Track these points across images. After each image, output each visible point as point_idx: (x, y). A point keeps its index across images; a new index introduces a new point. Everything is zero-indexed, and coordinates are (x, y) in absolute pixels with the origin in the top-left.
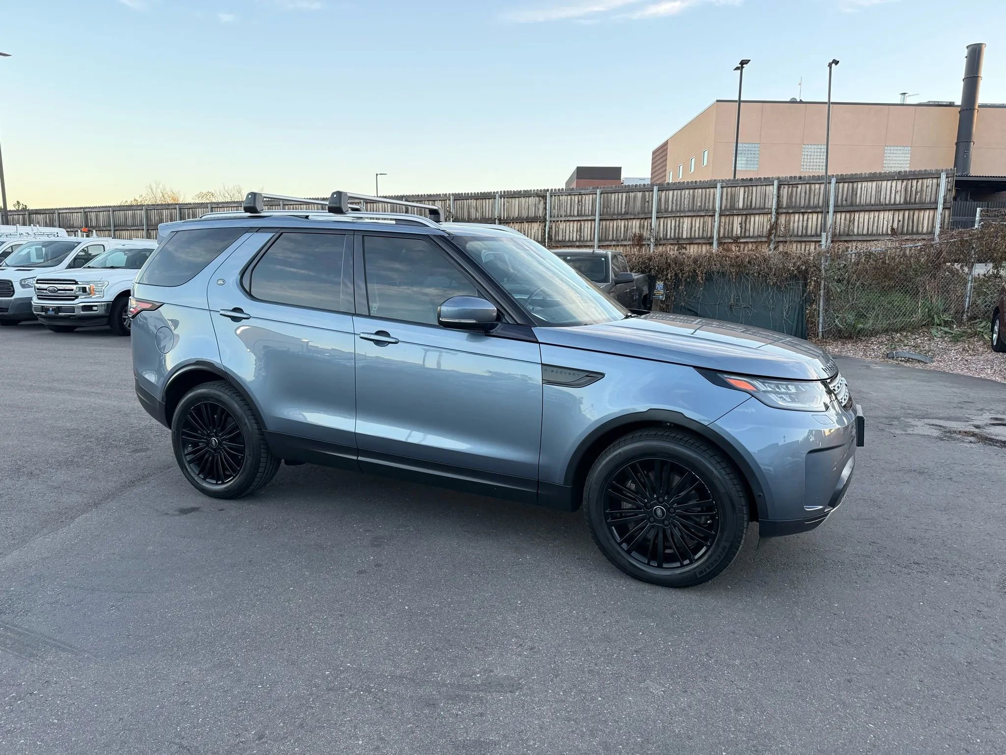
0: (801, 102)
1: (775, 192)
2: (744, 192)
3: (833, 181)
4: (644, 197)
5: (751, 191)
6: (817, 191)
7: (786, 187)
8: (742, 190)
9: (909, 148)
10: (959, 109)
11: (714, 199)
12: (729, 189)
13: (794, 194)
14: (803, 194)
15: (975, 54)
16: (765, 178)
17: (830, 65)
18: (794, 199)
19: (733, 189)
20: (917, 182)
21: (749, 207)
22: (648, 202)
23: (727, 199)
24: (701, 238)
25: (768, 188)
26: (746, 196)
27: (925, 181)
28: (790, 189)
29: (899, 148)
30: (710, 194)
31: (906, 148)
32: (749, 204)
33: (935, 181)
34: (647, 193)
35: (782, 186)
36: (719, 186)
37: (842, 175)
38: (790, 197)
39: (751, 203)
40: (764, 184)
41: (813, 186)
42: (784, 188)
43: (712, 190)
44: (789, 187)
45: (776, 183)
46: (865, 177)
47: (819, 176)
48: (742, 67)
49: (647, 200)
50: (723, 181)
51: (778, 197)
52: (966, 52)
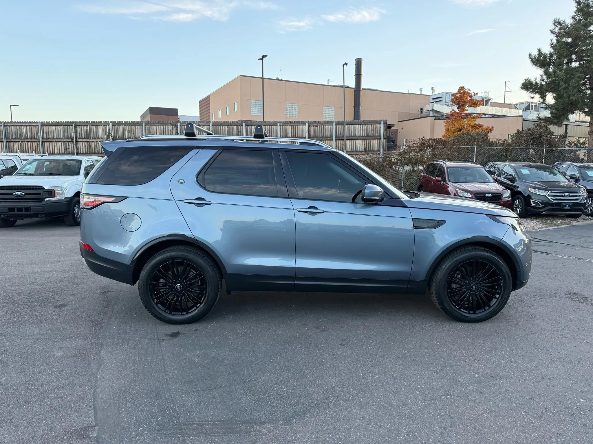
0: (282, 80)
1: (307, 129)
2: (292, 129)
3: (334, 124)
4: (237, 129)
5: (295, 128)
6: (327, 129)
7: (312, 126)
8: (290, 127)
9: (334, 108)
10: (354, 90)
11: (276, 132)
12: (284, 126)
13: (316, 130)
14: (320, 130)
15: (359, 63)
16: (301, 121)
17: (343, 65)
18: (316, 133)
19: (286, 126)
20: (371, 126)
21: (295, 136)
22: (240, 131)
23: (283, 132)
25: (303, 126)
26: (293, 130)
27: (375, 125)
28: (314, 128)
29: (329, 108)
30: (274, 129)
31: (332, 108)
32: (294, 135)
33: (379, 125)
34: (239, 127)
35: (310, 126)
36: (278, 124)
37: (338, 121)
38: (314, 132)
39: (295, 134)
40: (302, 124)
41: (325, 126)
42: (311, 127)
43: (275, 127)
44: (313, 127)
45: (307, 124)
46: (348, 123)
47: (327, 121)
48: (263, 59)
49: (240, 130)
50: (280, 122)
51: (309, 131)
52: (355, 62)
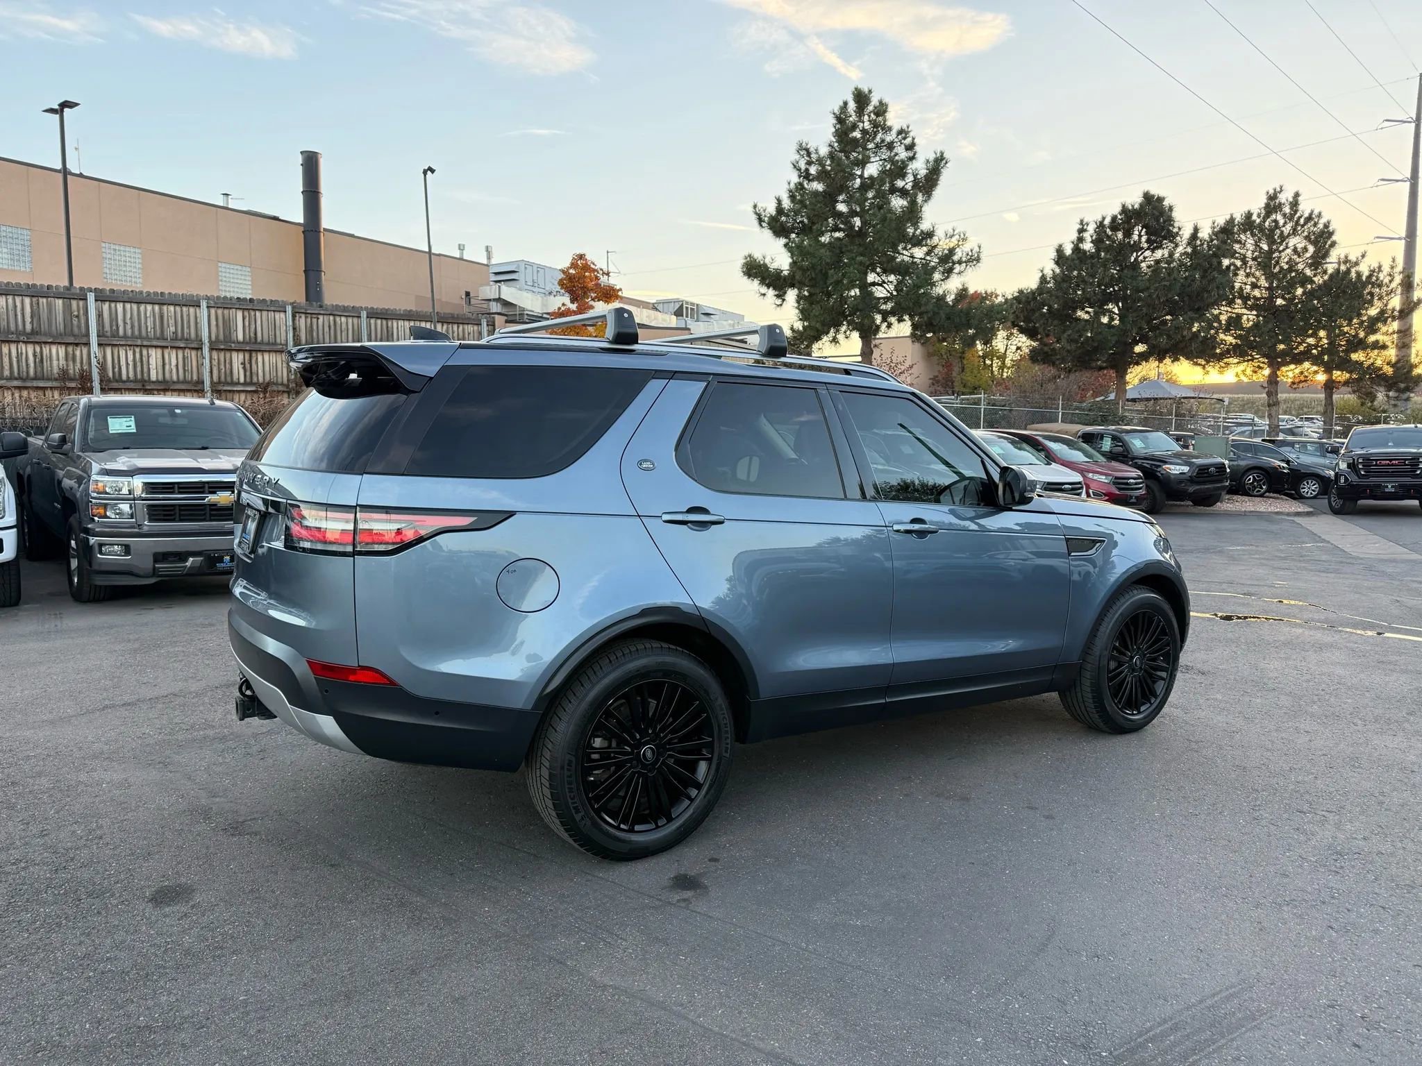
1: (290, 323)
2: (244, 318)
3: (364, 314)
4: (68, 309)
5: (253, 318)
6: (344, 326)
7: (303, 316)
8: (240, 314)
9: (249, 270)
10: (302, 229)
11: (196, 323)
12: (220, 311)
13: (315, 327)
14: (326, 329)
15: (311, 164)
16: (272, 301)
18: (315, 334)
19: (226, 312)
20: (458, 327)
21: (253, 340)
22: (77, 317)
23: (217, 325)
24: (183, 382)
25: (277, 315)
26: (247, 324)
27: (466, 326)
28: (309, 320)
29: (236, 267)
30: (189, 315)
31: (244, 268)
32: (252, 335)
33: (476, 328)
34: (74, 303)
35: (297, 315)
36: (204, 304)
37: (372, 308)
38: (310, 330)
39: (256, 334)
40: (272, 308)
41: (338, 319)
42: (300, 317)
43: (192, 310)
44: (306, 317)
45: (289, 309)
47: (344, 307)
49: (76, 313)
50: (208, 298)
51: (294, 329)
52: (300, 159)
